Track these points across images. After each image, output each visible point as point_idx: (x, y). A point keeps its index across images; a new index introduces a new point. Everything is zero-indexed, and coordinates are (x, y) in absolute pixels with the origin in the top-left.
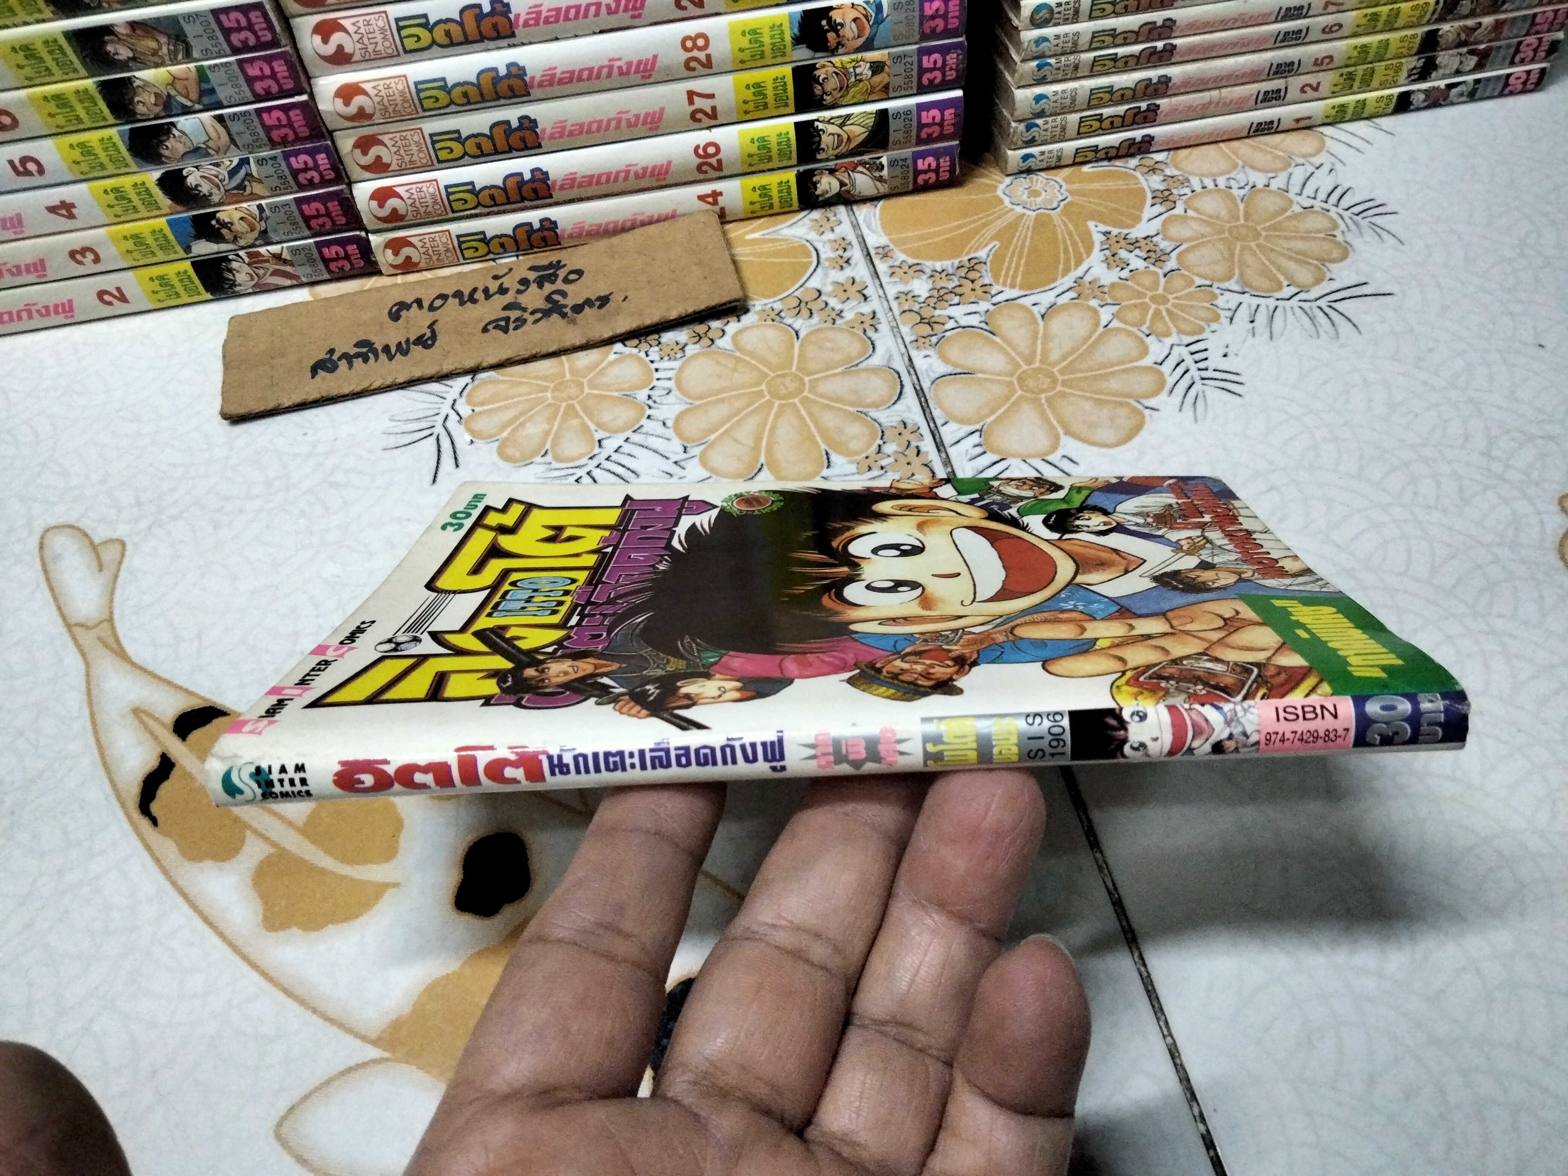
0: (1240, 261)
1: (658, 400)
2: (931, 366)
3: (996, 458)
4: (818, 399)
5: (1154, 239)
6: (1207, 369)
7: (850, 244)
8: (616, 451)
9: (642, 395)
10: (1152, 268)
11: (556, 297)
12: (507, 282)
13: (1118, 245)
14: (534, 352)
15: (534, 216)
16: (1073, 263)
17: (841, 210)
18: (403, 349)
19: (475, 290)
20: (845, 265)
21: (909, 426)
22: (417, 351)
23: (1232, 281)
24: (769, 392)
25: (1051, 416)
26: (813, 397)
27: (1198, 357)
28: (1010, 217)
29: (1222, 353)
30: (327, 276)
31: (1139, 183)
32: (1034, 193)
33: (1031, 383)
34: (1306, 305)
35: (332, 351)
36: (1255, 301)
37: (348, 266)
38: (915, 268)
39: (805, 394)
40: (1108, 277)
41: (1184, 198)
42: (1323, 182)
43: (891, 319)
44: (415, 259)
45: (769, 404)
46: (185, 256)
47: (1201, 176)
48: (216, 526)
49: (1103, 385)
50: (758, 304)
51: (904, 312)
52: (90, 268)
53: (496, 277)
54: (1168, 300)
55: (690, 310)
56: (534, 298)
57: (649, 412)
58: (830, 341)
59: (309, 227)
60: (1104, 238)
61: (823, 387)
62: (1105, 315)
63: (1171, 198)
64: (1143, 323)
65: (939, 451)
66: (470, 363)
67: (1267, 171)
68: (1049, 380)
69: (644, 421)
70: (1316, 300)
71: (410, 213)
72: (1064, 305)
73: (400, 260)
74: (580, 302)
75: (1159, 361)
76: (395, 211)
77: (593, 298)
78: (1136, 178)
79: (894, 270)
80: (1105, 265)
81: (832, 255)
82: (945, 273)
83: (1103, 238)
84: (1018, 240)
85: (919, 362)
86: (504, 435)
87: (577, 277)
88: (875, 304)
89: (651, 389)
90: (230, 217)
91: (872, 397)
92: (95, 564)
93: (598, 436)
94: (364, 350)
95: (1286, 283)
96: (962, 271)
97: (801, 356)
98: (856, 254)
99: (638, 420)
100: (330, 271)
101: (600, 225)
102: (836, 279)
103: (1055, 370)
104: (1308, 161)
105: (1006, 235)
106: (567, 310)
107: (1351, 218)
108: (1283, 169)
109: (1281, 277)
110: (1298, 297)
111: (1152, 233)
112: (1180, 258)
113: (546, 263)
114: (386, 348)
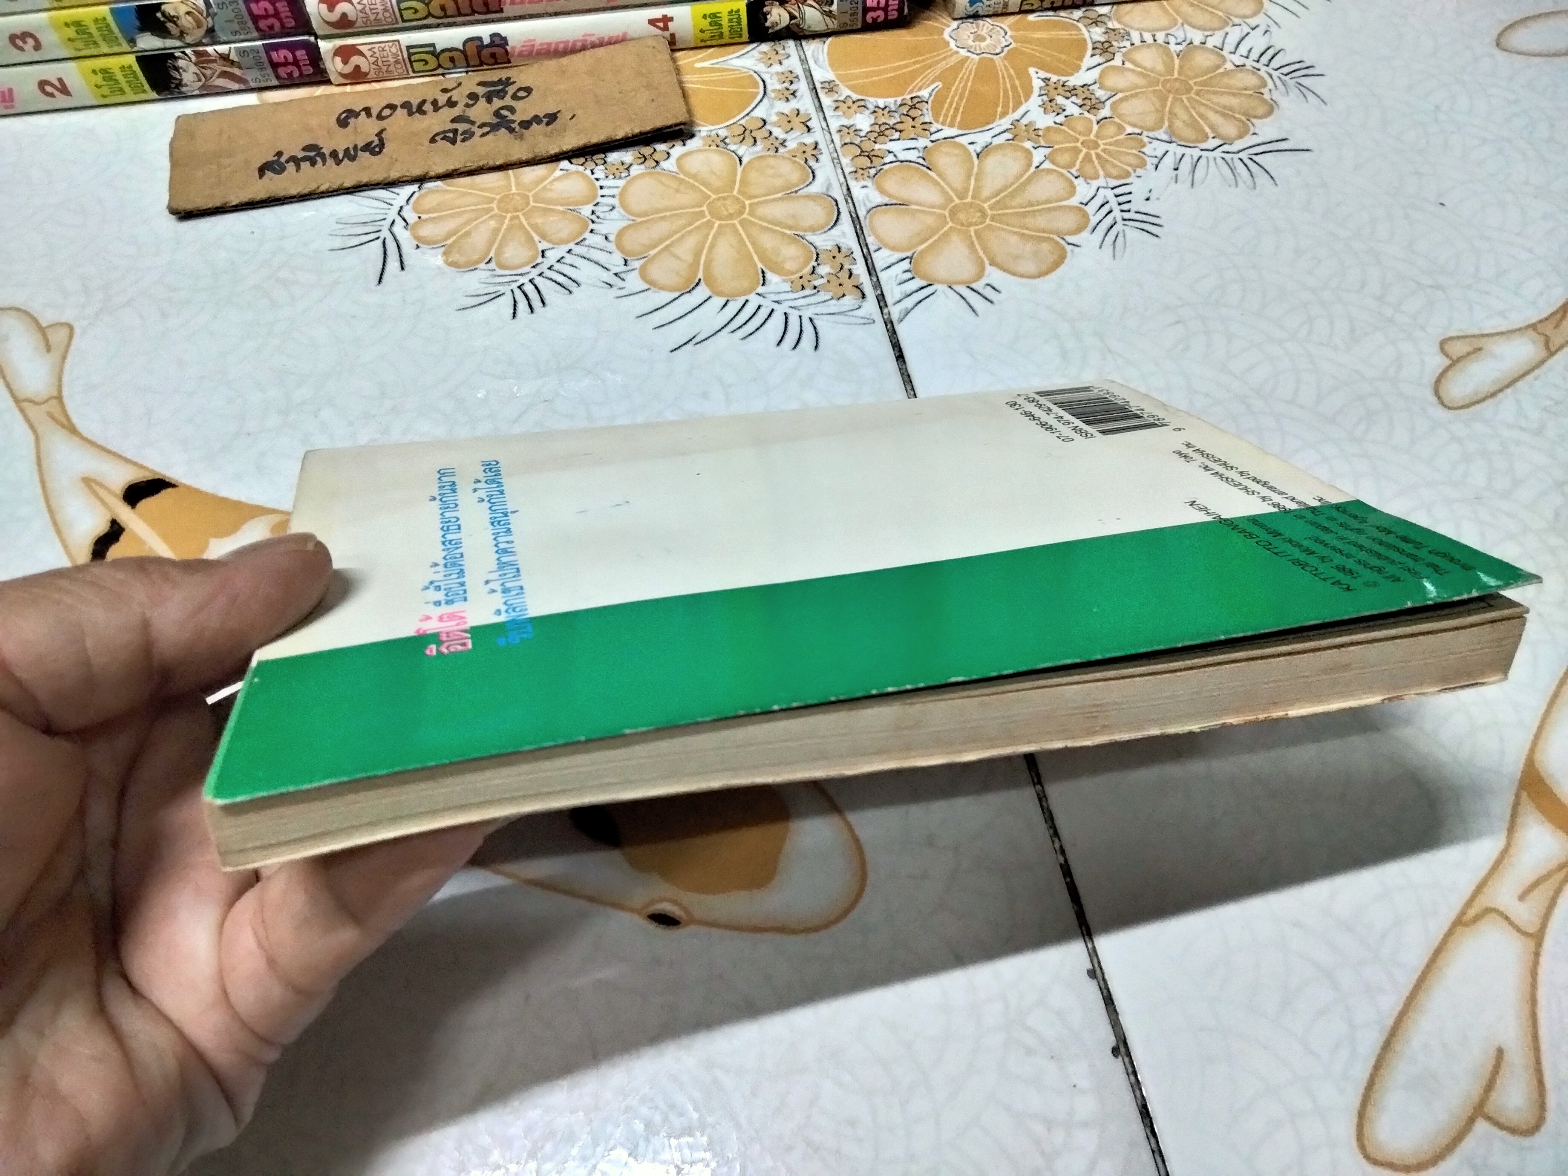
0: (1170, 113)
1: (601, 215)
2: (867, 196)
3: (924, 283)
4: (757, 221)
5: (1091, 88)
6: (1129, 211)
7: (797, 77)
8: (558, 261)
9: (586, 210)
10: (1087, 114)
11: (504, 112)
12: (455, 95)
13: (1056, 92)
14: (481, 164)
15: (484, 31)
16: (1011, 105)
17: (791, 43)
18: (351, 155)
19: (424, 102)
20: (791, 97)
21: (843, 250)
22: (365, 157)
23: (1161, 131)
24: (710, 213)
25: (978, 247)
26: (753, 219)
27: (1122, 199)
28: (953, 60)
29: (1145, 197)
30: (275, 82)
31: (1082, 34)
32: (980, 38)
33: (962, 216)
34: (1227, 156)
35: (279, 154)
36: (1181, 150)
37: (296, 74)
38: (859, 103)
39: (745, 216)
40: (1045, 121)
41: (1123, 50)
42: (1258, 42)
43: (832, 150)
44: (365, 68)
45: (709, 225)
46: (129, 49)
47: (1141, 31)
48: (164, 315)
49: (1030, 221)
50: (703, 130)
51: (845, 144)
52: (30, 54)
53: (445, 91)
54: (1099, 145)
55: (637, 131)
56: (482, 112)
57: (592, 226)
58: (772, 168)
59: (258, 29)
60: (1043, 84)
61: (761, 211)
62: (1038, 156)
63: (1110, 50)
64: (1072, 165)
65: (870, 274)
66: (417, 172)
67: (1205, 30)
68: (979, 214)
69: (587, 235)
70: (1239, 152)
71: (359, 20)
72: (999, 145)
73: (348, 69)
74: (527, 118)
75: (1085, 202)
76: (344, 15)
77: (541, 115)
78: (1079, 29)
79: (838, 104)
80: (1041, 110)
81: (779, 87)
82: (887, 110)
83: (1041, 84)
84: (960, 82)
85: (857, 192)
86: (449, 242)
87: (526, 94)
88: (818, 135)
89: (595, 205)
90: (175, 9)
91: (809, 222)
92: (42, 345)
93: (541, 247)
94: (312, 154)
95: (1211, 135)
96: (904, 109)
97: (743, 182)
98: (802, 87)
99: (581, 233)
100: (278, 77)
101: (550, 44)
102: (781, 110)
103: (986, 206)
104: (1245, 22)
105: (948, 77)
106: (515, 125)
107: (1279, 78)
108: (1220, 28)
109: (1207, 130)
110: (1221, 149)
111: (1089, 82)
112: (1113, 107)
113: (495, 79)
114: (334, 153)
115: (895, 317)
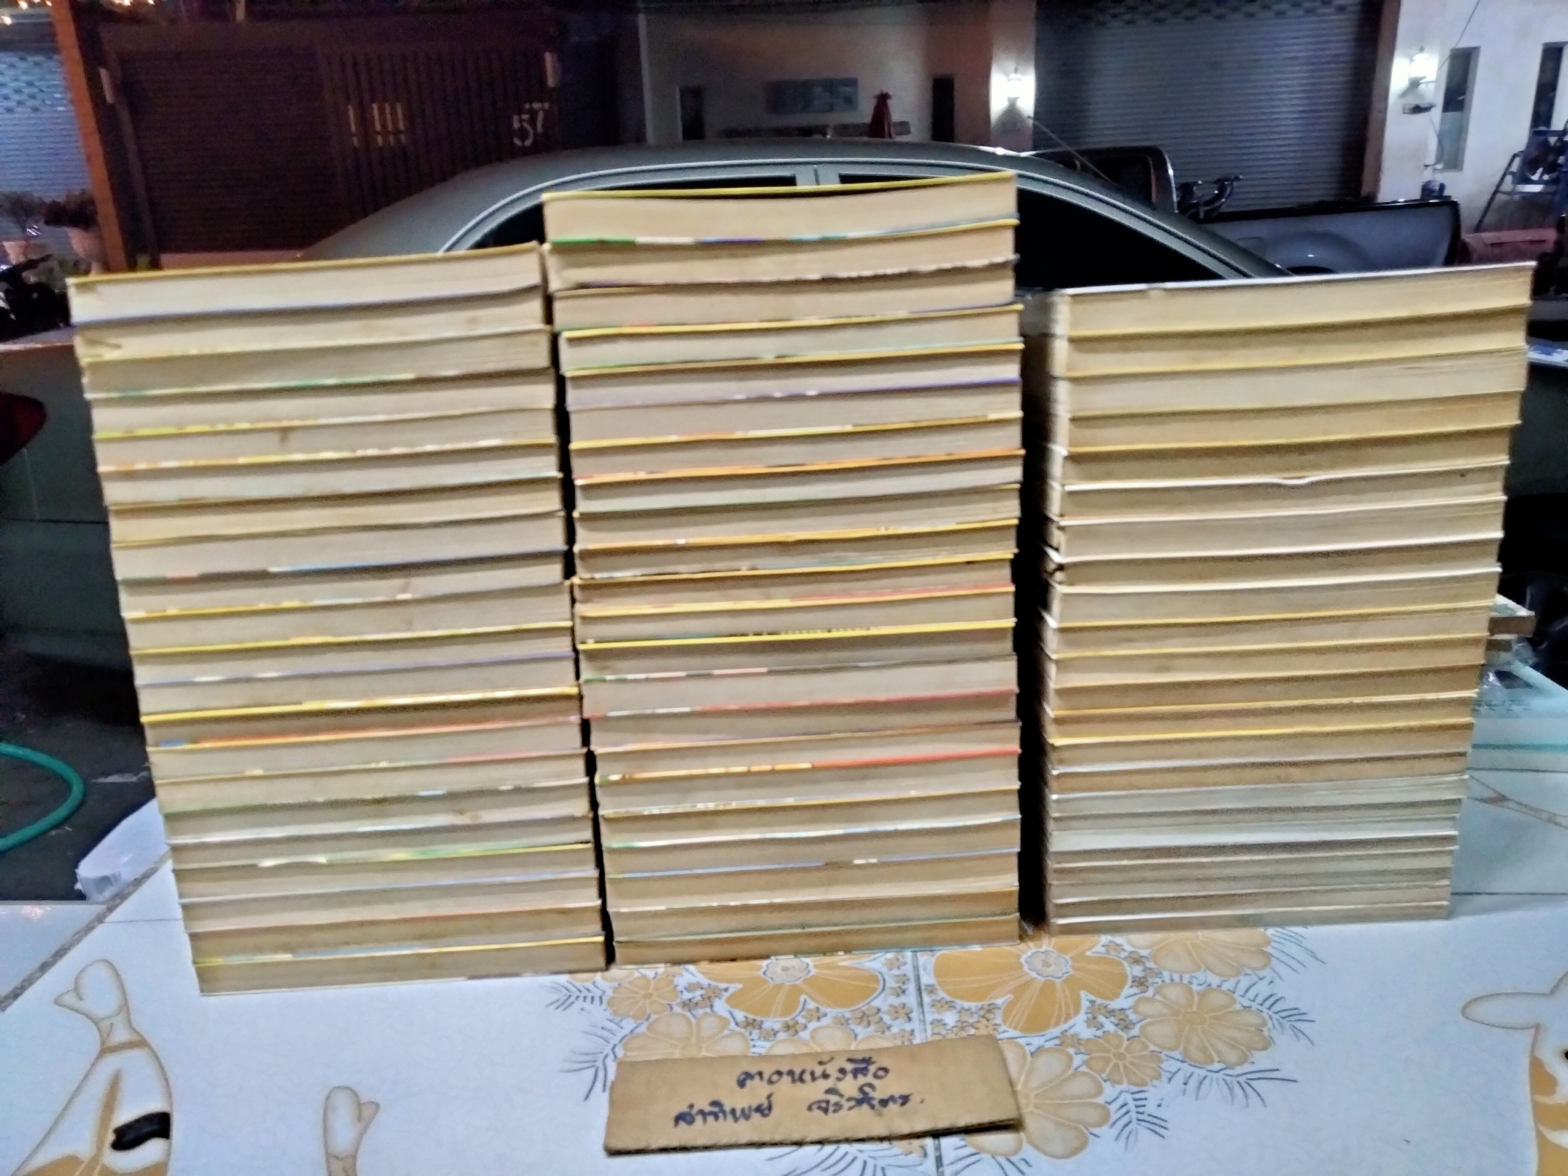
0: (1187, 1038)
3: (974, 1151)
5: (1126, 1012)
6: (1142, 1113)
7: (908, 980)
10: (1120, 1033)
11: (867, 1089)
12: (829, 1069)
13: (1099, 1012)
14: (848, 1134)
16: (1063, 1019)
17: (909, 952)
18: (746, 1115)
19: (803, 1072)
20: (901, 994)
22: (757, 1118)
23: (1177, 1052)
27: (1139, 1103)
28: (1025, 979)
29: (1159, 1103)
31: (1125, 970)
32: (1047, 964)
34: (1229, 1079)
36: (1191, 1069)
38: (949, 1004)
40: (1086, 1033)
41: (1156, 985)
42: (1263, 989)
43: (924, 1036)
47: (1171, 971)
49: (1064, 1112)
51: (935, 1033)
53: (821, 1063)
54: (1126, 1058)
56: (850, 1087)
60: (1090, 1005)
62: (1078, 1060)
63: (1146, 984)
64: (1103, 1070)
66: (796, 1137)
67: (1222, 976)
68: (1025, 1101)
70: (1239, 1075)
72: (1049, 1048)
74: (886, 1097)
75: (1110, 1101)
77: (897, 1095)
78: (1124, 966)
79: (935, 1003)
80: (1085, 1024)
81: (895, 985)
82: (970, 1011)
83: (1088, 1004)
84: (1027, 996)
87: (884, 1074)
88: (915, 1025)
94: (716, 1110)
95: (1217, 1060)
98: (911, 987)
102: (892, 1003)
103: (1031, 1095)
104: (1254, 973)
105: (1019, 990)
106: (875, 1102)
107: (1277, 1020)
108: (1234, 976)
109: (1214, 1054)
110: (1223, 1072)
111: (1126, 1007)
112: (1142, 1029)
113: (860, 1057)
114: (733, 1111)
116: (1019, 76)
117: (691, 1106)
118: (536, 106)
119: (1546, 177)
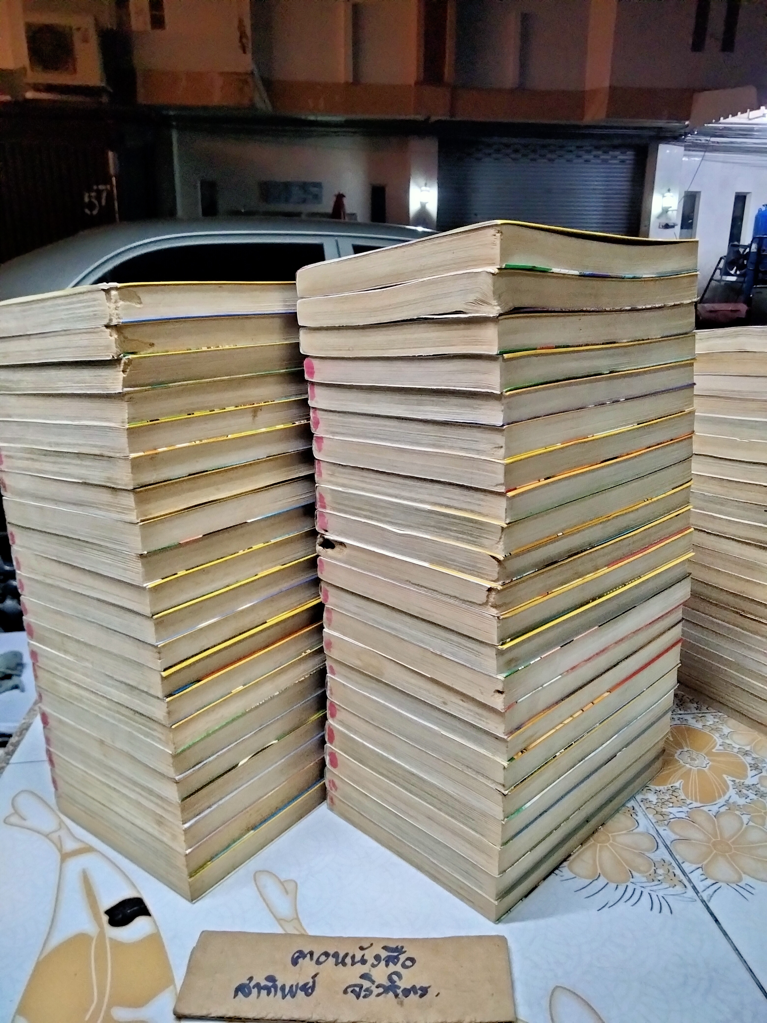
2: (668, 835)
3: (714, 882)
4: (618, 845)
5: (757, 786)
11: (395, 978)
12: (367, 954)
13: (741, 787)
16: (722, 794)
18: (293, 992)
19: (347, 955)
21: (666, 862)
22: (301, 996)
25: (734, 864)
26: (615, 844)
28: (685, 769)
31: (742, 760)
32: (693, 759)
33: (719, 847)
39: (611, 842)
40: (741, 801)
43: (642, 811)
45: (595, 845)
49: (755, 852)
53: (361, 948)
56: (381, 974)
60: (733, 783)
62: (745, 818)
65: (684, 875)
68: (727, 847)
72: (723, 812)
74: (409, 987)
77: (418, 986)
78: (740, 757)
80: (737, 796)
82: (662, 792)
85: (661, 832)
87: (411, 964)
91: (644, 846)
94: (270, 984)
96: (670, 792)
103: (729, 842)
105: (685, 777)
106: (399, 991)
111: (755, 783)
113: (394, 946)
114: (283, 988)
115: (705, 899)
116: (428, 188)
117: (251, 979)
118: (101, 187)
119: (738, 273)
